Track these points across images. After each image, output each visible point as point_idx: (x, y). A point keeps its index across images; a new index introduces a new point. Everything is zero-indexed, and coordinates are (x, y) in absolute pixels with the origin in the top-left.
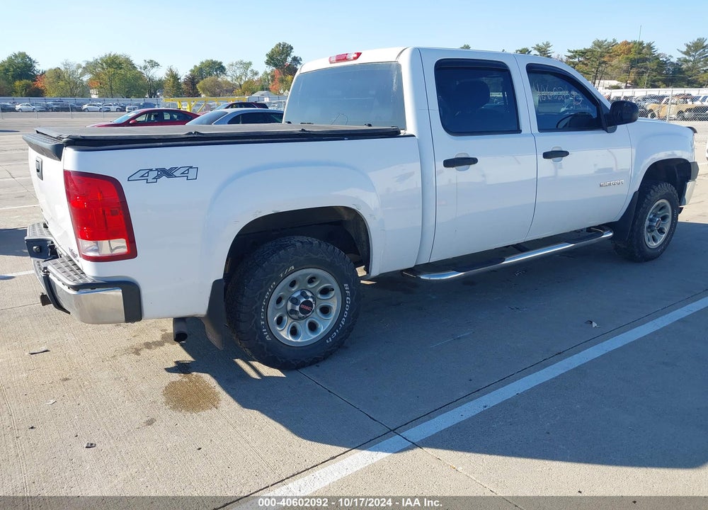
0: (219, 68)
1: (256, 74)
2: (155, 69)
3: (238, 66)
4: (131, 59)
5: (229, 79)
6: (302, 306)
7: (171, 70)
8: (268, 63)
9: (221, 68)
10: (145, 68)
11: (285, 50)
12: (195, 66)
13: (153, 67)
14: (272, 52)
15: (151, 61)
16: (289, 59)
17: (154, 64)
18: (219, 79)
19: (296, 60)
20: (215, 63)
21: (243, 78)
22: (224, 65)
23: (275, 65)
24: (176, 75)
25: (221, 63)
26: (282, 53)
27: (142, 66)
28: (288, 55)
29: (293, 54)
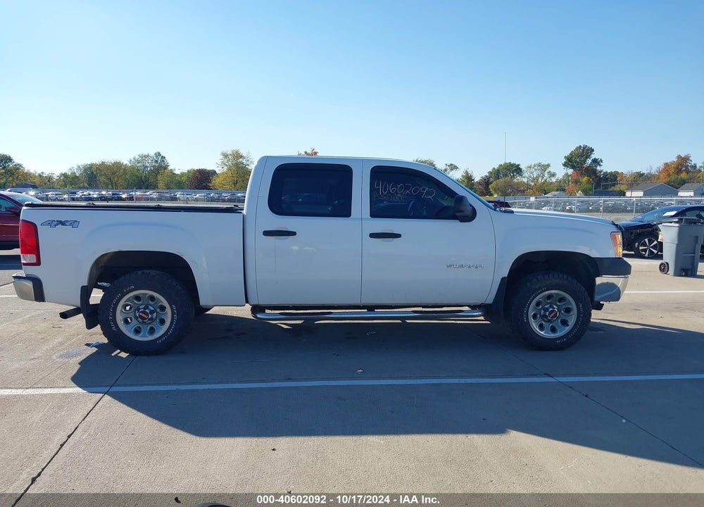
0: (516, 170)
1: (554, 175)
2: (453, 172)
3: (536, 168)
4: (434, 163)
5: (525, 180)
6: (141, 314)
7: (467, 172)
8: (565, 165)
9: (517, 169)
10: (446, 170)
11: (586, 151)
12: (494, 169)
13: (452, 170)
14: (571, 154)
15: (451, 165)
16: (589, 161)
17: (453, 167)
18: (515, 180)
19: (596, 162)
20: (512, 165)
21: (540, 179)
22: (521, 167)
23: (573, 167)
24: (471, 176)
25: (519, 165)
26: (582, 155)
27: (443, 169)
28: (588, 157)
29: (593, 157)
